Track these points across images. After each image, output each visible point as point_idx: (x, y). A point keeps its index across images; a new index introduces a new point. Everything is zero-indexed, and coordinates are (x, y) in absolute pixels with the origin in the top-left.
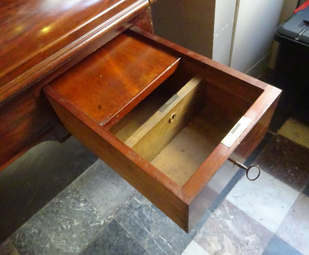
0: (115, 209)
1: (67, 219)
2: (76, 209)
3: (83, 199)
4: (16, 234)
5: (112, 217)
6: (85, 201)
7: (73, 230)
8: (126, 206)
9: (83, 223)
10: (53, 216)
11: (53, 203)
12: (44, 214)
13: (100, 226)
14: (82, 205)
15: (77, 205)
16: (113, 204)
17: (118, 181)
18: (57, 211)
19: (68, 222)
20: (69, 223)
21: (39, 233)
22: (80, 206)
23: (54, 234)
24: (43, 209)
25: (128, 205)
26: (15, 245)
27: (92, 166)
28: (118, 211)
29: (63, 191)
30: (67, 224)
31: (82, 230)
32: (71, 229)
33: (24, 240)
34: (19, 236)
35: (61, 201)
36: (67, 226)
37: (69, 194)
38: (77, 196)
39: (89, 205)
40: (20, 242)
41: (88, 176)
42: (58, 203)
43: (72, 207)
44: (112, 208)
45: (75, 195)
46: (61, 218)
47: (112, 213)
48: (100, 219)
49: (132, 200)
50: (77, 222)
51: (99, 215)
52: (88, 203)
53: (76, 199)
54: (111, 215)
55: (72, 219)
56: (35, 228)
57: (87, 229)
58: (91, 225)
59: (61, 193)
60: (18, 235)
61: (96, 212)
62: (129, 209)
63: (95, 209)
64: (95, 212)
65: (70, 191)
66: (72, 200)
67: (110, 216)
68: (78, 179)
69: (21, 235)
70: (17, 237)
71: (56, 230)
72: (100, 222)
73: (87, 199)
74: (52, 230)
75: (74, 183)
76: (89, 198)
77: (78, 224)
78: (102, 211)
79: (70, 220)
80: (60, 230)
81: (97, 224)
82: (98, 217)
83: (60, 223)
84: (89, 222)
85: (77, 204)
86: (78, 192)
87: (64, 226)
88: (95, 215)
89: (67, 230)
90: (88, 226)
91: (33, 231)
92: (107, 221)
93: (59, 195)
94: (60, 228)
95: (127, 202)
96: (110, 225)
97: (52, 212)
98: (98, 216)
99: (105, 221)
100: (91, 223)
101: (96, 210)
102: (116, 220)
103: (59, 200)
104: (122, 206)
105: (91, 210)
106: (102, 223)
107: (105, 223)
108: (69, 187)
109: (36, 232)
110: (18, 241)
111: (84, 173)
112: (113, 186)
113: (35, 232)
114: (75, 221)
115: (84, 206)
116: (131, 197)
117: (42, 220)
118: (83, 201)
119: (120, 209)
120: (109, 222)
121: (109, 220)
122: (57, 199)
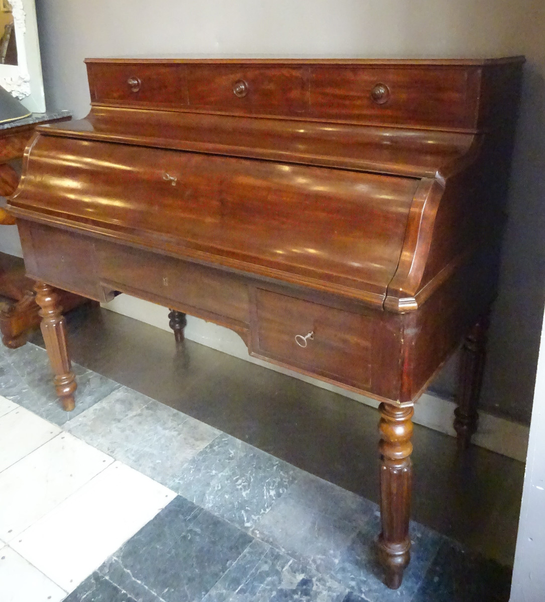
0: (270, 537)
1: (249, 482)
2: (265, 487)
3: (281, 492)
4: (227, 437)
5: (258, 536)
6: (278, 495)
7: (235, 492)
8: (277, 550)
9: (246, 501)
10: (253, 465)
11: (271, 460)
12: (255, 455)
13: (242, 523)
14: (272, 493)
15: (271, 488)
16: (278, 532)
18: (260, 467)
19: (246, 484)
20: (244, 486)
21: (230, 458)
22: (270, 491)
23: (230, 473)
24: (263, 452)
25: (278, 553)
26: (214, 441)
28: (267, 541)
29: (290, 465)
30: (243, 484)
31: (236, 503)
32: (237, 490)
33: (220, 447)
35: (275, 468)
36: (240, 484)
37: (287, 472)
38: (285, 483)
39: (274, 501)
40: (218, 444)
41: (321, 487)
42: (272, 464)
43: (269, 482)
44: (271, 532)
45: (287, 480)
46: (251, 474)
47: (264, 534)
48: (253, 520)
49: (288, 557)
51: (259, 518)
52: (276, 500)
53: (281, 483)
54: (261, 533)
55: (251, 487)
56: (236, 453)
57: (238, 508)
58: (243, 512)
59: (287, 463)
60: (226, 439)
61: (264, 513)
62: (273, 555)
63: (268, 510)
64: (262, 511)
65: (291, 472)
66: (278, 480)
67: (258, 532)
68: (313, 477)
69: (226, 442)
70: (223, 440)
71: (234, 474)
72: (248, 521)
73: (283, 496)
74: (234, 469)
75: (305, 473)
76: (284, 499)
77: (245, 495)
78: (266, 521)
79: (249, 485)
80: (234, 479)
81: (245, 519)
82: (255, 517)
83: (244, 476)
84: (247, 508)
85: (273, 486)
86: (291, 482)
87: (240, 481)
88: (258, 513)
89: (235, 486)
90: (242, 508)
91: (232, 452)
92: (251, 530)
93: (285, 462)
94: (238, 477)
95: (283, 550)
96: (245, 535)
97: (259, 462)
98: (257, 517)
99: (251, 527)
100: (247, 511)
101: (266, 512)
102: (253, 541)
104: (276, 545)
105: (266, 506)
106: (247, 525)
107: (247, 528)
108: (298, 470)
110: (219, 442)
112: (309, 525)
113: (230, 454)
114: (248, 492)
115: (270, 496)
116: (293, 554)
117: (246, 456)
118: (278, 492)
119: (271, 543)
120: (250, 534)
121: (253, 532)
122: (277, 463)
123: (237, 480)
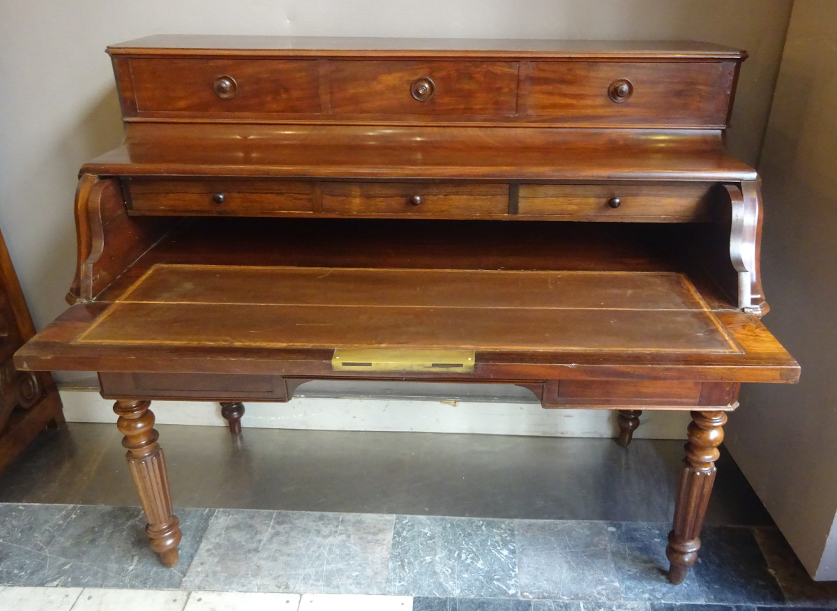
0: (542, 593)
1: (473, 552)
2: (493, 551)
3: (512, 548)
4: (406, 518)
5: (531, 597)
6: (513, 552)
7: (470, 568)
8: (561, 601)
9: (488, 572)
10: (460, 535)
11: (472, 523)
12: (452, 525)
13: (505, 593)
14: (505, 552)
15: (499, 548)
16: (545, 585)
17: (577, 564)
18: (470, 534)
19: (471, 555)
20: (472, 558)
21: (431, 538)
22: (501, 551)
23: (445, 553)
24: (457, 518)
25: (563, 603)
26: (395, 528)
27: (558, 521)
28: (544, 598)
29: (496, 520)
30: (469, 557)
31: (481, 577)
32: (469, 565)
33: (408, 531)
34: (406, 523)
35: (483, 528)
36: (467, 558)
37: (499, 528)
38: (508, 538)
39: (514, 560)
40: (404, 529)
41: (543, 527)
42: (477, 526)
43: (491, 545)
44: (539, 588)
45: (506, 535)
46: (468, 544)
47: (535, 593)
48: (512, 585)
49: (576, 602)
50: (482, 564)
51: (515, 581)
52: (514, 557)
53: (504, 540)
54: (531, 593)
55: (480, 557)
56: (430, 530)
57: (487, 582)
58: (495, 582)
59: (491, 519)
60: (407, 521)
61: (516, 575)
62: (561, 607)
63: (517, 570)
64: (513, 574)
65: (503, 526)
66: (498, 538)
67: (528, 594)
68: (527, 521)
69: (410, 523)
70: (404, 522)
71: (450, 551)
72: (510, 589)
73: (517, 551)
74: (446, 547)
75: (517, 521)
76: (521, 553)
77: (482, 567)
78: (524, 580)
79: (475, 555)
80: (456, 555)
81: (504, 588)
82: (513, 582)
83: (462, 549)
84: (495, 577)
85: (499, 546)
86: (513, 535)
87: (463, 556)
88: (511, 577)
89: (463, 562)
90: (492, 579)
91: (426, 531)
92: (519, 594)
93: (488, 519)
94: (457, 552)
95: (566, 598)
96: (519, 602)
97: (464, 530)
98: (513, 580)
99: (517, 592)
100: (498, 580)
101: (517, 572)
102: (532, 604)
103: (483, 524)
104: (555, 597)
105: (511, 567)
106: (512, 592)
107: (515, 595)
108: (507, 521)
109: (428, 535)
110: (402, 527)
111: (541, 521)
112: (565, 566)
113: (426, 534)
114: (481, 562)
115: (506, 556)
116: (577, 597)
117: (444, 528)
118: (509, 549)
119: (549, 597)
120: (522, 599)
121: (524, 597)
122: (481, 522)
123: (459, 555)
